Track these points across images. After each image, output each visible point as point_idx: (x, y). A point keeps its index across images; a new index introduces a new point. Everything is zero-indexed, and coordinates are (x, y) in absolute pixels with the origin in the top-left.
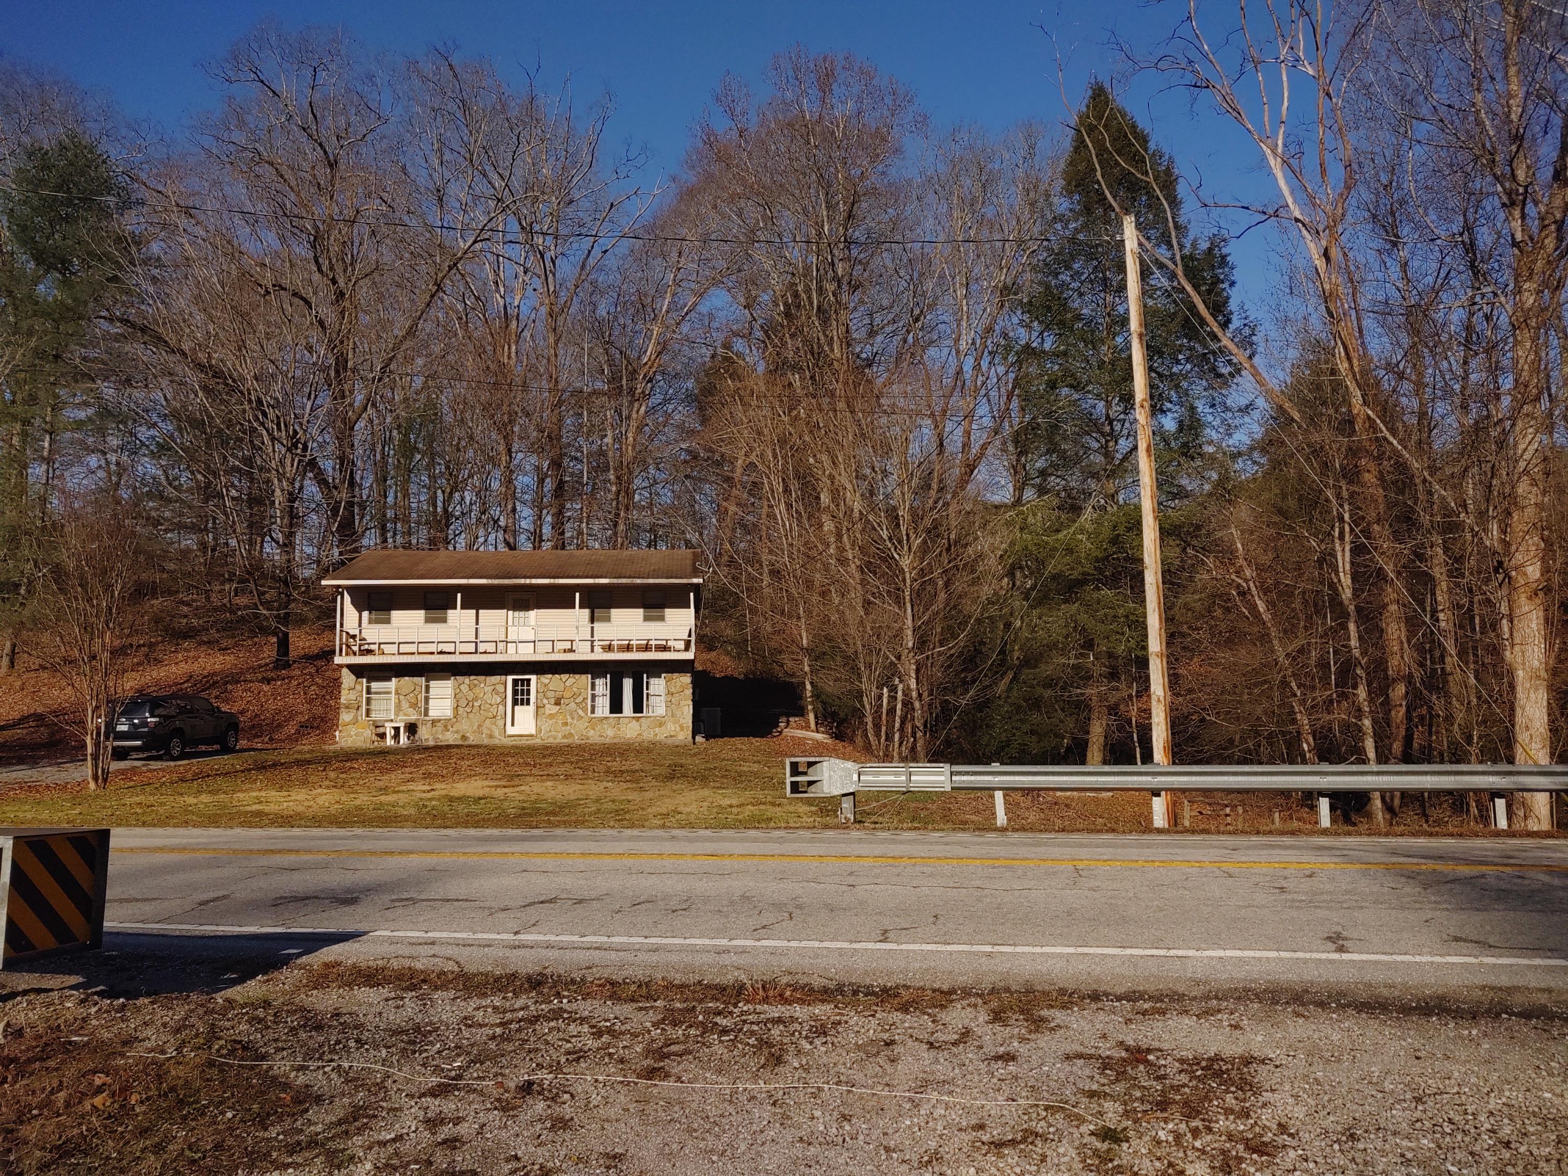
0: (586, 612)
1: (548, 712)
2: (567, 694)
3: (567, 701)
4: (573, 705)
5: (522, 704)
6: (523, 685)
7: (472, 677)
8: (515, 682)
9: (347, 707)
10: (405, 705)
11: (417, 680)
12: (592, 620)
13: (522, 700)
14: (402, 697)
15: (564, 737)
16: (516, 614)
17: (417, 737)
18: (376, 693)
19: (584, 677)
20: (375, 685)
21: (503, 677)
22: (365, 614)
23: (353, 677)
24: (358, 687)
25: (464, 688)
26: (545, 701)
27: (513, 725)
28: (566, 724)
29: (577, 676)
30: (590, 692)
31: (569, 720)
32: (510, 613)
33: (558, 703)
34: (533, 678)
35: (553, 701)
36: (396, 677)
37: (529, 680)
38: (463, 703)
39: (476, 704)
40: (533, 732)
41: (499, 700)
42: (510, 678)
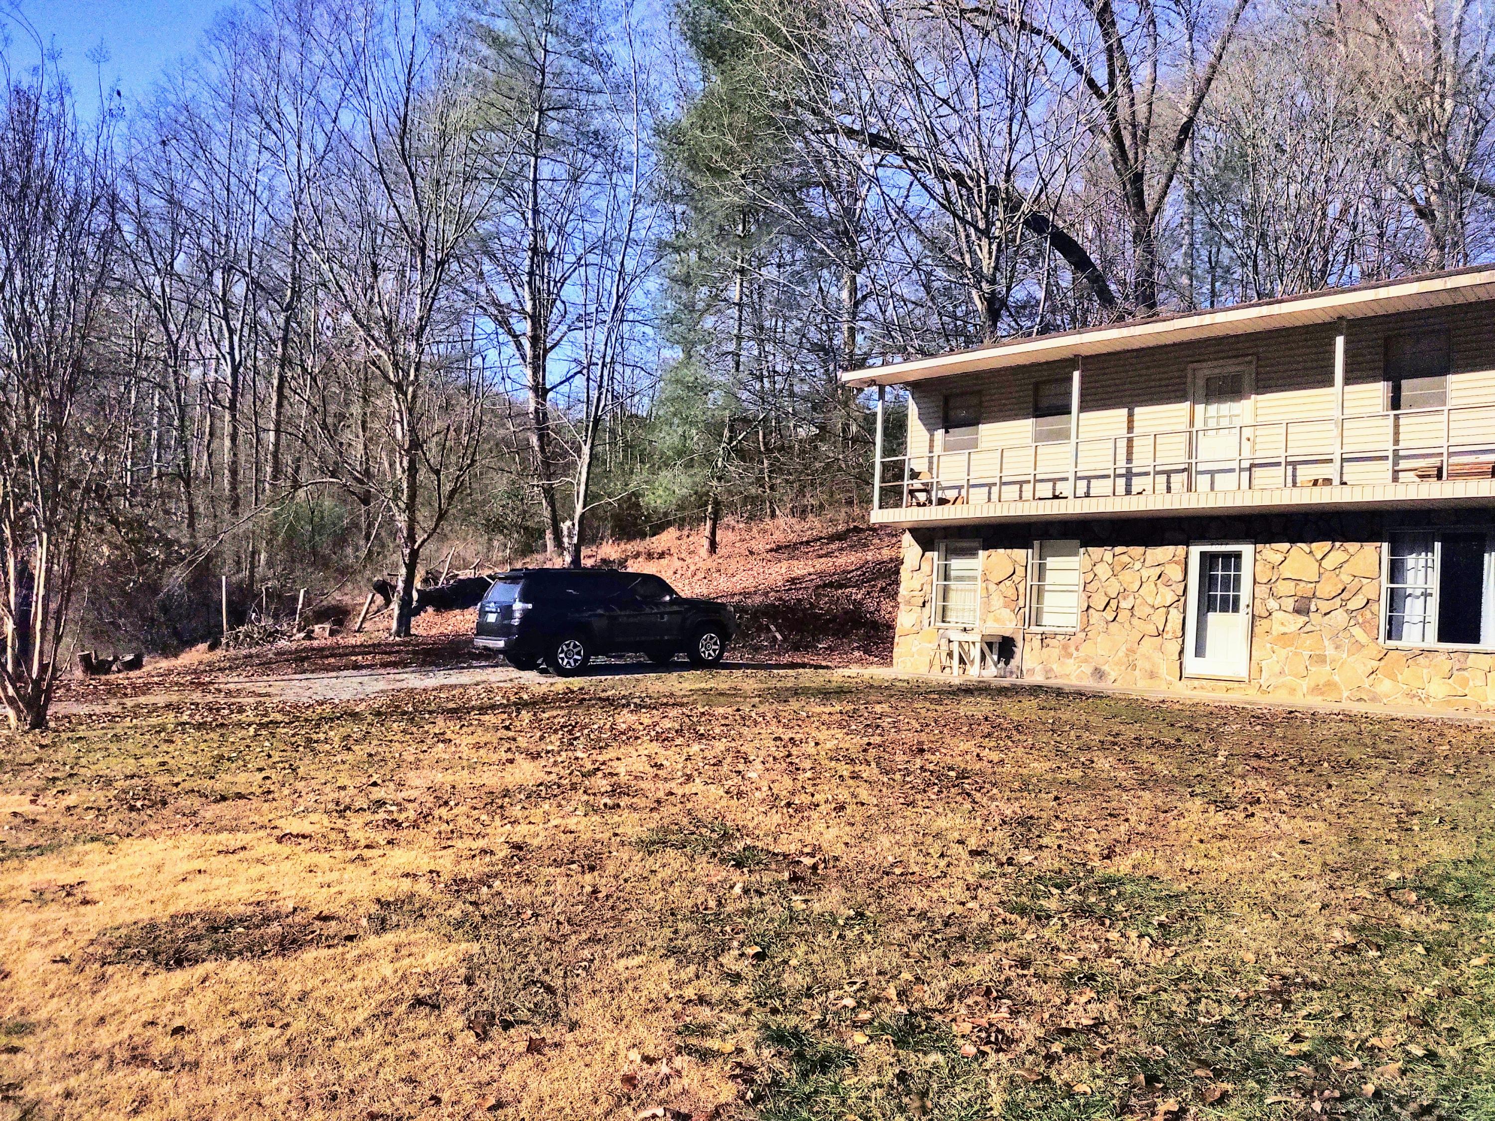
0: (1379, 390)
1: (1277, 629)
2: (1327, 589)
3: (1325, 606)
4: (1340, 617)
5: (1224, 609)
6: (1226, 567)
7: (1119, 549)
8: (1207, 560)
9: (909, 603)
10: (997, 601)
11: (1019, 554)
12: (1396, 403)
13: (1225, 599)
14: (992, 587)
15: (1316, 689)
16: (1213, 408)
17: (1014, 663)
18: (960, 579)
19: (1370, 548)
20: (957, 564)
21: (1181, 550)
22: (940, 433)
23: (918, 550)
24: (926, 567)
25: (1103, 571)
26: (1272, 604)
27: (1200, 651)
28: (1321, 659)
29: (1352, 547)
30: (1385, 584)
31: (1330, 651)
32: (1200, 408)
33: (1301, 610)
34: (1247, 550)
35: (1289, 604)
36: (985, 548)
37: (1238, 556)
38: (1099, 601)
39: (1125, 604)
40: (1243, 674)
41: (1170, 598)
42: (1195, 551)
